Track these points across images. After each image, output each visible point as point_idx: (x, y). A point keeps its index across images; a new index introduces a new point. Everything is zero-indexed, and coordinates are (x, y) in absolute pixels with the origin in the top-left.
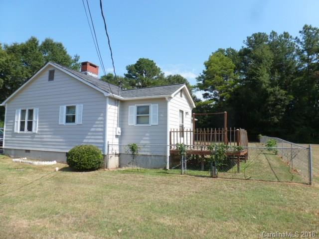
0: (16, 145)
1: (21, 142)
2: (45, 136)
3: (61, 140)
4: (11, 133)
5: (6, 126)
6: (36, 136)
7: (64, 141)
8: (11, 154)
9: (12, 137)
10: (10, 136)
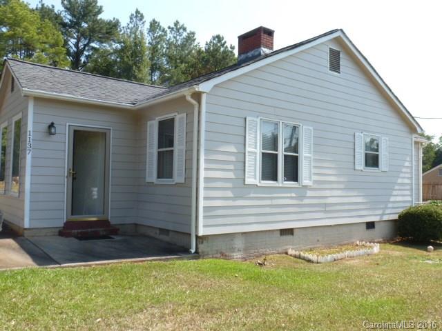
0: (252, 219)
1: (268, 210)
2: (327, 193)
3: (360, 200)
4: (229, 185)
5: (207, 161)
6: (309, 193)
7: (365, 201)
8: (233, 250)
9: (235, 198)
10: (229, 194)
